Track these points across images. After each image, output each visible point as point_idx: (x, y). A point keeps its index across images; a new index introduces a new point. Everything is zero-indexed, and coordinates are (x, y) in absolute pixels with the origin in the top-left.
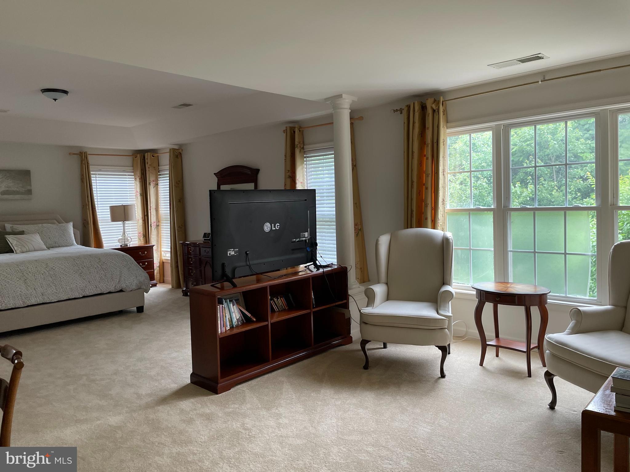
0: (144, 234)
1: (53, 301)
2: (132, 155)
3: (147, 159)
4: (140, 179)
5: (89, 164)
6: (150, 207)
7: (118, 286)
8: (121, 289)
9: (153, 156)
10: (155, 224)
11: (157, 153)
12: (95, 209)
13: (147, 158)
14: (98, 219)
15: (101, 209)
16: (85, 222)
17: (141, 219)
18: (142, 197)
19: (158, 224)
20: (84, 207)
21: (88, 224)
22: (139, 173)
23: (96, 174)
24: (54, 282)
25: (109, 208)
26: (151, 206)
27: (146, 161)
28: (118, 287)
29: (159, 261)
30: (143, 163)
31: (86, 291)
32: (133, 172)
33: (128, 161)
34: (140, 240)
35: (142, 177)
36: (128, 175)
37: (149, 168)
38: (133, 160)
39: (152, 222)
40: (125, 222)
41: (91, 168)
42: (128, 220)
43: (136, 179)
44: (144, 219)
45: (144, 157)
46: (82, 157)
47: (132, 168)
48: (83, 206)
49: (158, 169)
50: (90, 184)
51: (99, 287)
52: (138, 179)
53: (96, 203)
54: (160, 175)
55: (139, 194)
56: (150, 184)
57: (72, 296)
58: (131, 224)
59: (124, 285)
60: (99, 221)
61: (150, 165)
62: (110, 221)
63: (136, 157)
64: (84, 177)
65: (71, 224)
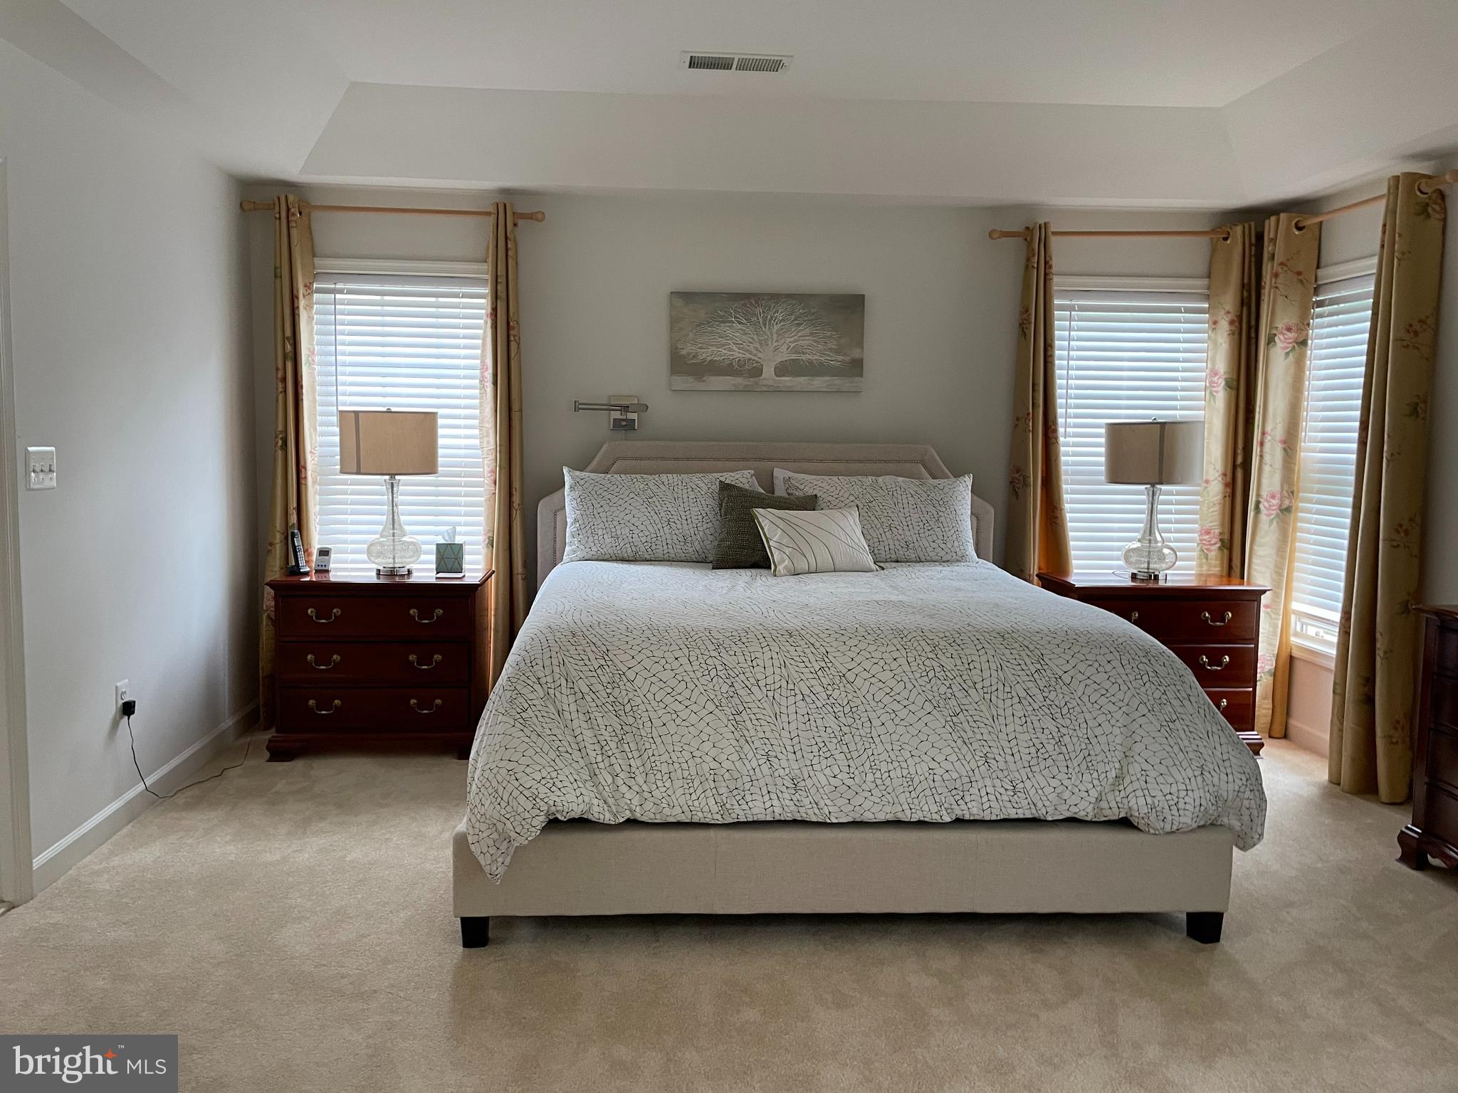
0: (1226, 537)
1: (834, 821)
2: (1213, 231)
3: (1274, 240)
4: (1232, 323)
5: (1051, 267)
6: (1263, 433)
7: (1110, 797)
8: (1122, 815)
9: (1299, 229)
10: (1274, 502)
11: (1316, 214)
12: (1055, 431)
13: (1272, 236)
14: (1063, 468)
15: (1076, 435)
16: (1017, 476)
17: (1220, 479)
18: (1234, 393)
19: (1287, 503)
20: (1019, 422)
21: (1026, 484)
22: (1229, 301)
23: (1071, 308)
24: (847, 738)
25: (1103, 431)
26: (1269, 428)
27: (1268, 248)
28: (1113, 804)
29: (1276, 653)
30: (1253, 259)
31: (967, 798)
32: (1207, 298)
33: (1194, 252)
34: (1207, 557)
35: (1240, 317)
36: (1188, 311)
37: (1276, 275)
38: (1214, 251)
39: (1265, 493)
40: (1158, 486)
41: (1057, 282)
42: (1169, 483)
43: (1215, 323)
44: (1229, 479)
45: (1260, 237)
46: (1029, 243)
47: (1205, 282)
48: (1018, 419)
49: (1316, 281)
50: (1049, 341)
51: (1026, 791)
52: (1224, 325)
53: (1060, 411)
54: (1320, 304)
55: (1223, 383)
56: (1271, 340)
57: (908, 812)
58: (1178, 493)
59: (1141, 801)
60: (1063, 478)
61: (1281, 264)
62: (1103, 478)
63: (1226, 239)
64: (1030, 315)
65: (968, 480)
